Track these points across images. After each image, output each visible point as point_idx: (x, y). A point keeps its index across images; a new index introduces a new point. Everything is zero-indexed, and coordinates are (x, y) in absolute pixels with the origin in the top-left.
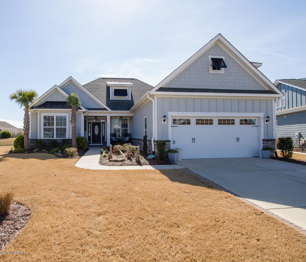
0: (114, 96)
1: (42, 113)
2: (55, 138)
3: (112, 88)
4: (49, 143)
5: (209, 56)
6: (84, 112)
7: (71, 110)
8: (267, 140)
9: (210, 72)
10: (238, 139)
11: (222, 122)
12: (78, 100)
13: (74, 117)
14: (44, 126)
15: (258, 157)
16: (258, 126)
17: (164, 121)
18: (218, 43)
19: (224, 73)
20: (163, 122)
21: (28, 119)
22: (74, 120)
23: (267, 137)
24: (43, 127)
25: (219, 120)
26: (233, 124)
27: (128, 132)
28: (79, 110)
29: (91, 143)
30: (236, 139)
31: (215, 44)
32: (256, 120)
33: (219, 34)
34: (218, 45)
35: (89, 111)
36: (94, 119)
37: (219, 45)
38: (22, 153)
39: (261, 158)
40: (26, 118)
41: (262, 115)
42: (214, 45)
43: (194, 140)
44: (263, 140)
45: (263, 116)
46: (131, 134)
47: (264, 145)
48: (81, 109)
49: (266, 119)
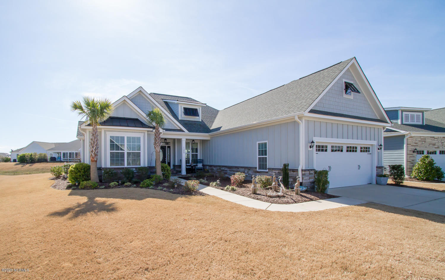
0: (183, 116)
2: (126, 166)
3: (181, 106)
4: (122, 173)
5: (343, 79)
12: (162, 117)
14: (110, 150)
15: (371, 183)
18: (350, 69)
23: (379, 164)
27: (199, 158)
30: (358, 167)
36: (164, 142)
39: (375, 184)
44: (377, 167)
46: (203, 160)
47: (377, 172)
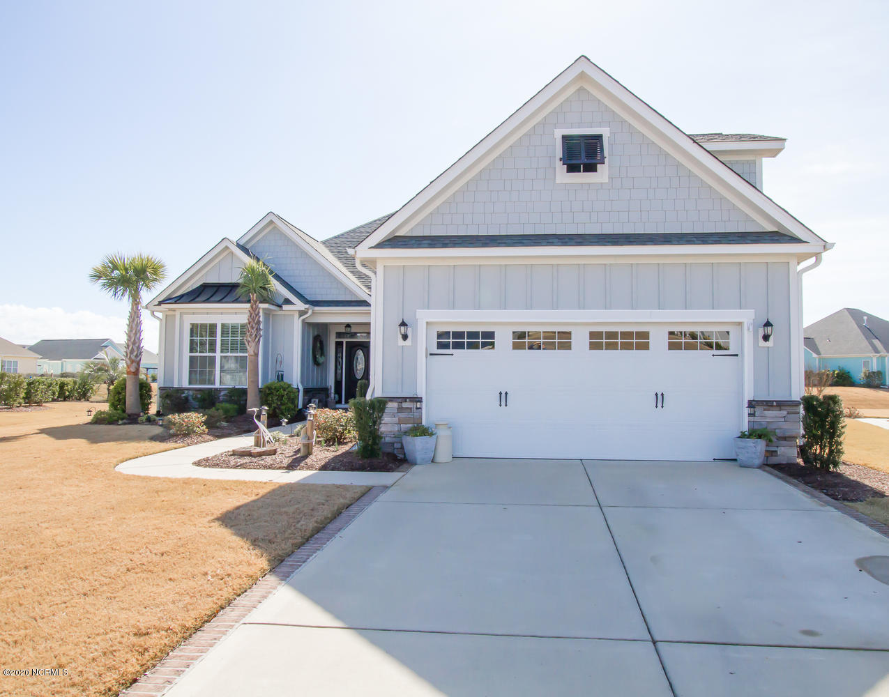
1: (185, 317)
6: (302, 313)
7: (248, 306)
8: (768, 404)
9: (558, 181)
10: (660, 399)
11: (602, 340)
13: (254, 325)
16: (737, 355)
17: (405, 337)
19: (607, 181)
20: (401, 342)
21: (136, 334)
22: (254, 336)
24: (187, 354)
25: (593, 335)
26: (645, 346)
28: (285, 307)
29: (343, 402)
31: (579, 90)
32: (728, 333)
33: (583, 56)
34: (589, 92)
35: (317, 309)
37: (592, 92)
38: (110, 423)
40: (131, 331)
41: (747, 316)
42: (575, 92)
43: (503, 397)
45: (752, 321)
48: (293, 304)
49: (761, 332)
